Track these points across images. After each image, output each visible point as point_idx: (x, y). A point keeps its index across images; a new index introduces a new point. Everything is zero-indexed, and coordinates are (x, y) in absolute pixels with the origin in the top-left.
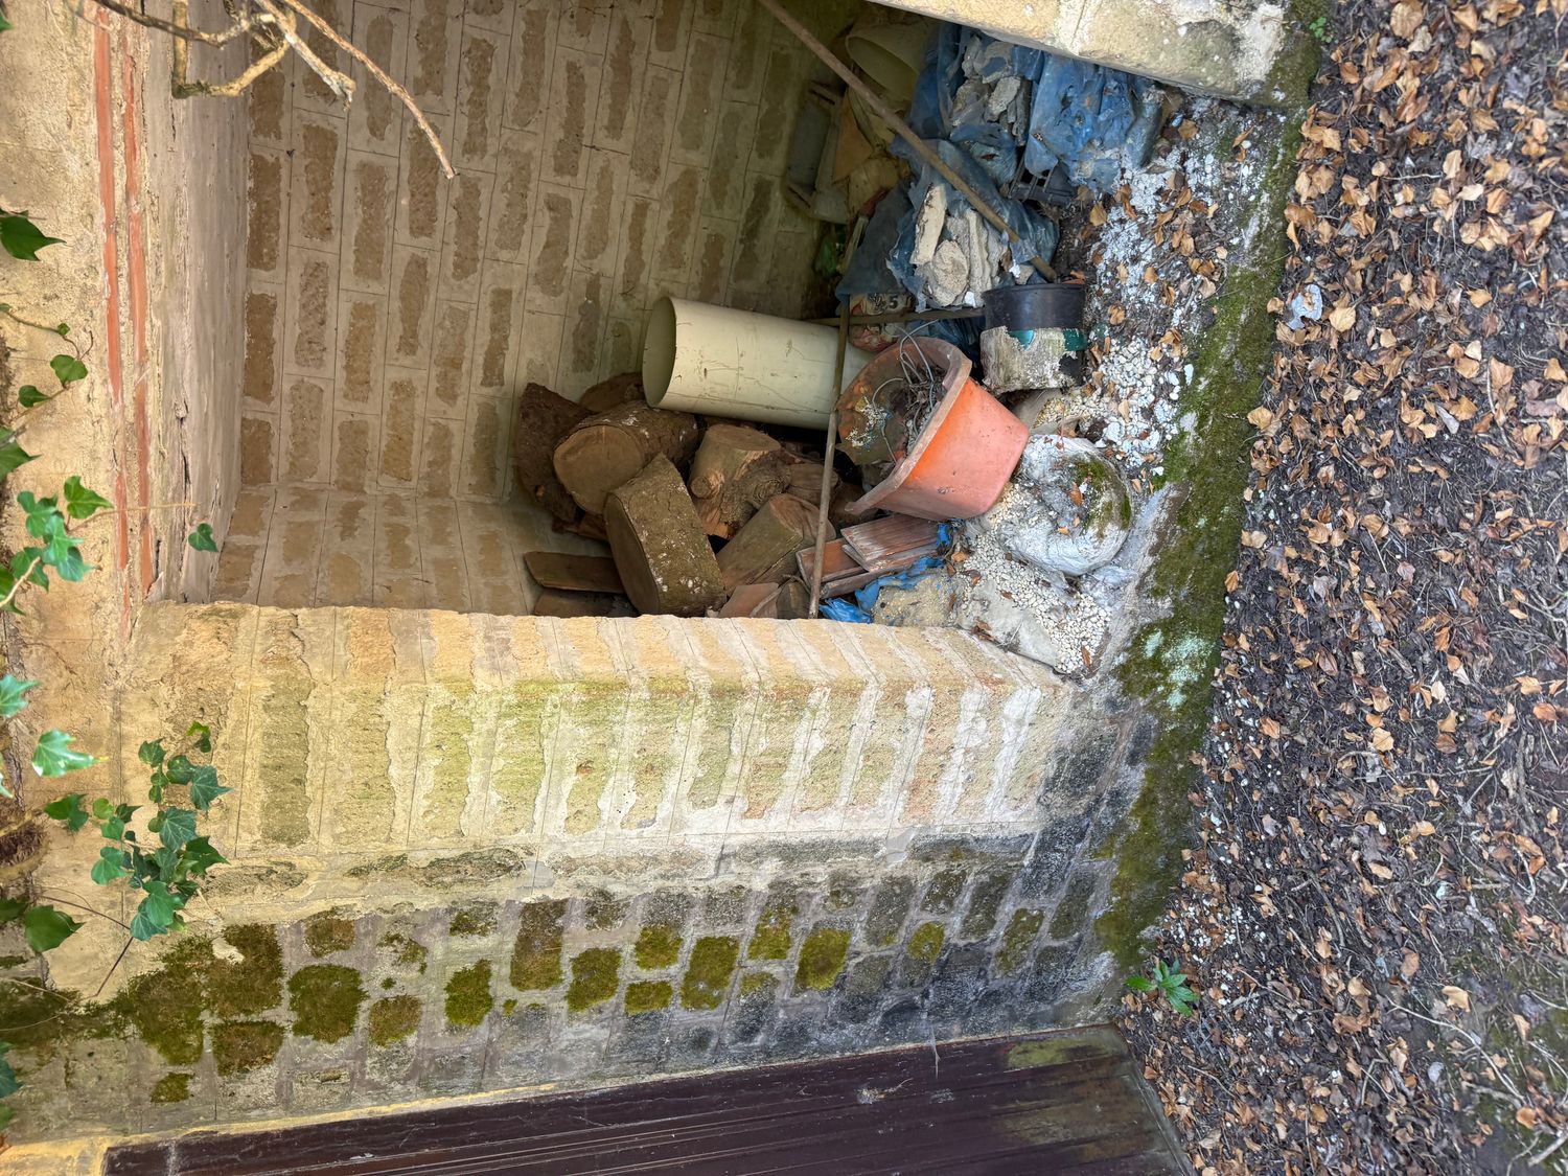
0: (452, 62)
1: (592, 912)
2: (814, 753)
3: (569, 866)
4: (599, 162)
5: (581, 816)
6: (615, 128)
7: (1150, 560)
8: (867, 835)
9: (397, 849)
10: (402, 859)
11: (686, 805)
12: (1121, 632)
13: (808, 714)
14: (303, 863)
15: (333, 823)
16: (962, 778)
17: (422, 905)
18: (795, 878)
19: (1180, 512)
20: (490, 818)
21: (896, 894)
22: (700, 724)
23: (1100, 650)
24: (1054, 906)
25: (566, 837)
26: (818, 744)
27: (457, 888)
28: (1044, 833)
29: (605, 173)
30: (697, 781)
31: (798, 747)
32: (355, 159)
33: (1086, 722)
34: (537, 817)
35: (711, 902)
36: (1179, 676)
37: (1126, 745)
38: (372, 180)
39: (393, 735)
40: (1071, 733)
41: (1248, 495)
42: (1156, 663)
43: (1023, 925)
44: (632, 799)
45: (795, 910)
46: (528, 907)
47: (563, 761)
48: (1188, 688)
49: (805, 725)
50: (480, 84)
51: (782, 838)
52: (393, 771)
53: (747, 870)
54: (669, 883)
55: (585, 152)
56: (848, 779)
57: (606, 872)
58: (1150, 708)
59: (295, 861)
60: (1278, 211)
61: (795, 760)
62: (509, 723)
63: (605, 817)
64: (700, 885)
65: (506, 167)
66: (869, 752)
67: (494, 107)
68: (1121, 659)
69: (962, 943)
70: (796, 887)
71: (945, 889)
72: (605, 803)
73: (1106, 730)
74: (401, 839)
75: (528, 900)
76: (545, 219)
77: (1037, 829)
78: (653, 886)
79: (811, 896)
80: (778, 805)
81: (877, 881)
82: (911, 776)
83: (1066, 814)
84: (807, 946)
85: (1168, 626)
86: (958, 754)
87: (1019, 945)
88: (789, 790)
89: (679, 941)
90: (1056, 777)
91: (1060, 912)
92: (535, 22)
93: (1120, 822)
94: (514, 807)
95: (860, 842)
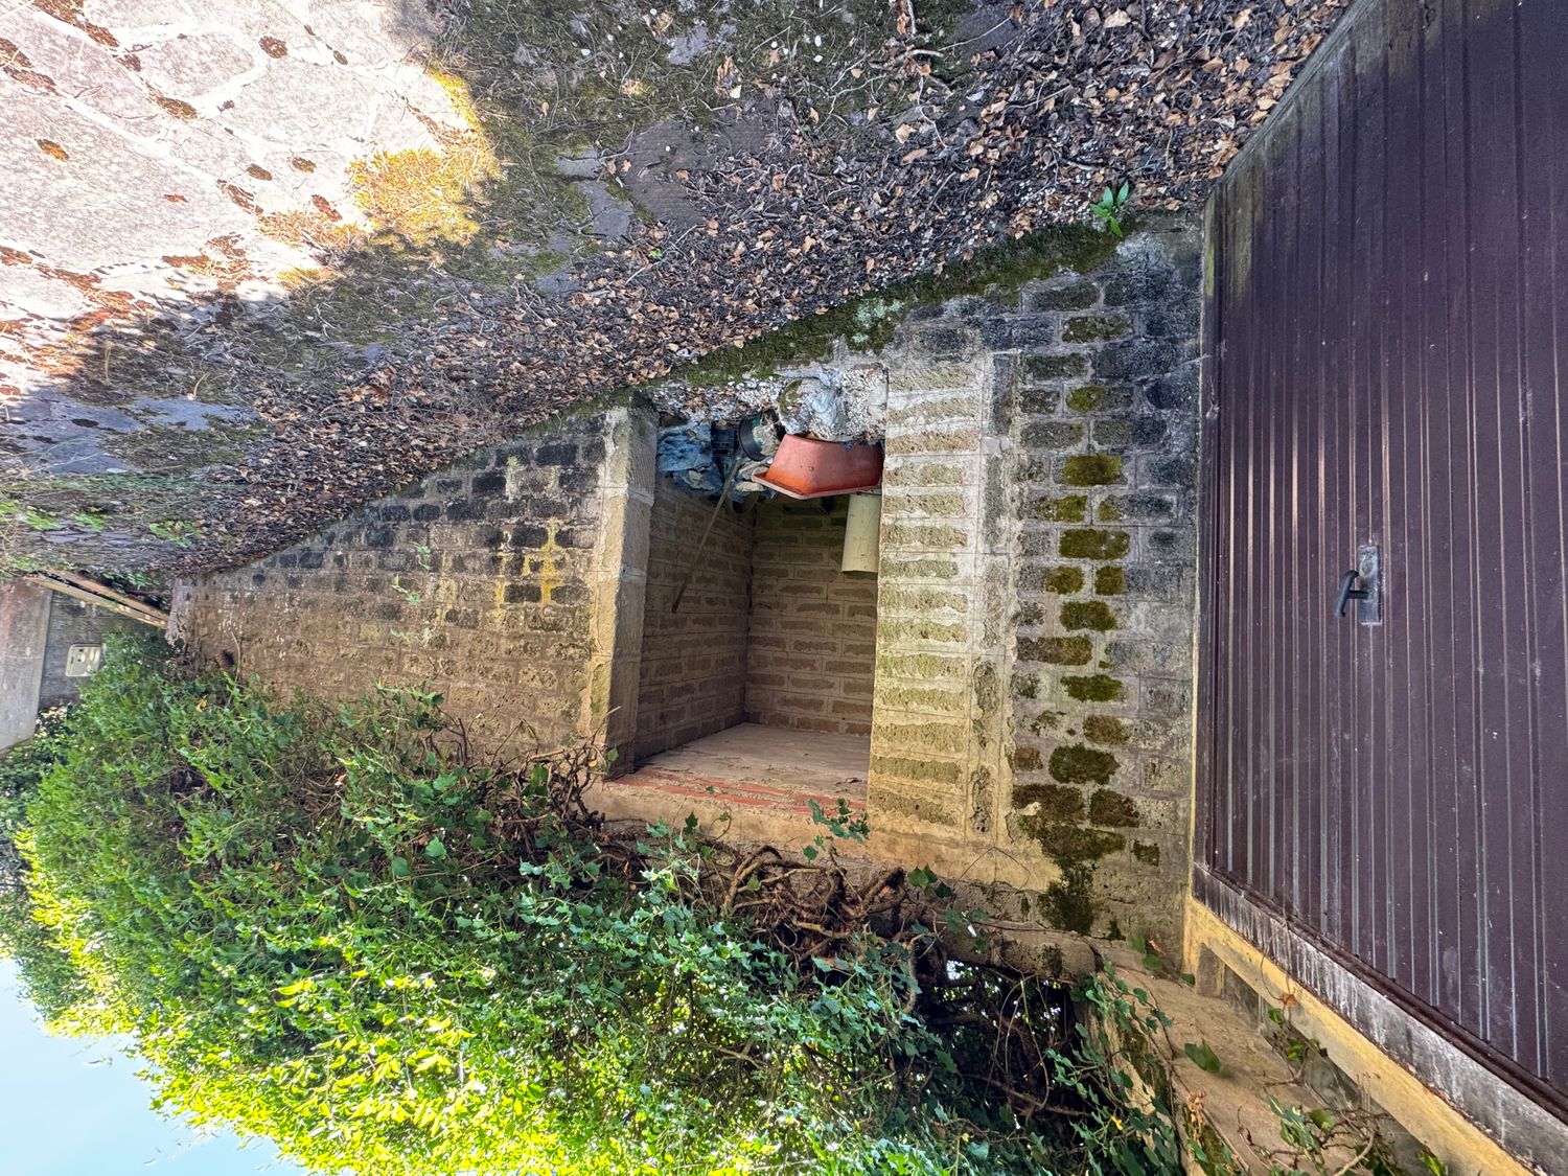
0: (803, 657)
1: (1029, 622)
2: (924, 514)
3: (991, 638)
4: (832, 596)
5: (956, 634)
6: (818, 590)
7: (813, 363)
8: (984, 468)
9: (969, 723)
10: (975, 721)
11: (955, 579)
12: (855, 359)
14: (973, 767)
15: (949, 752)
16: (947, 419)
17: (1009, 713)
18: (1014, 506)
19: (788, 358)
20: (953, 679)
21: (1036, 436)
22: (902, 579)
23: (864, 367)
24: (1062, 314)
25: (969, 641)
26: (919, 513)
27: (999, 695)
28: (994, 349)
30: (939, 575)
31: (919, 523)
32: (844, 695)
33: (911, 356)
34: (954, 656)
35: (1028, 553)
36: (880, 311)
37: (928, 324)
38: (849, 688)
39: (897, 723)
40: (918, 363)
42: (872, 332)
43: (1079, 331)
45: (1043, 499)
46: (1020, 657)
47: (919, 646)
48: (889, 302)
49: (906, 523)
50: (810, 645)
51: (982, 520)
52: (919, 723)
53: (1004, 536)
54: (1011, 581)
55: (829, 602)
56: (943, 489)
57: (998, 617)
58: (902, 320)
59: (971, 771)
61: (928, 523)
62: (894, 671)
63: (957, 622)
64: (1014, 562)
65: (839, 634)
66: (926, 481)
67: (816, 640)
68: (870, 353)
69: (1091, 371)
70: (1022, 503)
71: (1036, 401)
72: (948, 623)
73: (916, 341)
74: (962, 721)
75: (1014, 659)
76: (858, 617)
77: (990, 355)
78: (1012, 590)
79: (1031, 492)
80: (959, 527)
81: (1023, 451)
82: (943, 452)
83: (979, 340)
84: (1076, 484)
85: (850, 334)
86: (930, 428)
87: (1099, 326)
88: (949, 522)
89: (1060, 568)
90: (951, 358)
91: (1068, 308)
92: (785, 625)
93: (988, 299)
94: (947, 668)
95: (989, 471)
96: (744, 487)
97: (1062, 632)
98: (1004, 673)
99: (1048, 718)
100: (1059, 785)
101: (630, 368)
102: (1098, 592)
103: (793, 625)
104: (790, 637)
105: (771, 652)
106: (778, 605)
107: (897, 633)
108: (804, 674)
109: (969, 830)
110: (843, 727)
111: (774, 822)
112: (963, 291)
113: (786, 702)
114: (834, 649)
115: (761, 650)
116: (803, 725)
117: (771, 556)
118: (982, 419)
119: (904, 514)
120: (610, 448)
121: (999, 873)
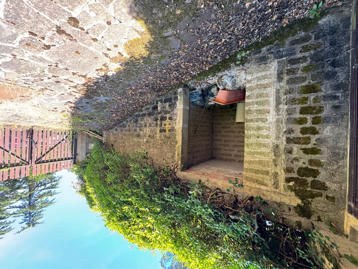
0: (226, 144)
1: (290, 133)
2: (257, 106)
3: (278, 138)
5: (267, 137)
6: (230, 127)
7: (226, 71)
9: (271, 160)
10: (273, 160)
11: (267, 122)
12: (237, 68)
13: (250, 109)
14: (273, 172)
15: (266, 167)
16: (263, 80)
17: (284, 158)
18: (284, 102)
20: (266, 149)
21: (291, 82)
22: (251, 123)
25: (271, 139)
27: (281, 153)
28: (277, 59)
30: (262, 122)
31: (256, 109)
33: (252, 65)
34: (267, 143)
35: (289, 114)
36: (243, 55)
37: (257, 55)
39: (251, 160)
40: (254, 66)
42: (241, 60)
43: (305, 49)
44: (265, 130)
45: (294, 99)
46: (287, 143)
47: (257, 140)
49: (252, 109)
51: (274, 106)
52: (257, 160)
53: (281, 110)
54: (284, 122)
55: (233, 130)
56: (263, 99)
57: (280, 132)
58: (250, 56)
61: (258, 108)
62: (250, 147)
63: (267, 134)
66: (257, 97)
68: (241, 66)
69: (310, 60)
70: (287, 100)
72: (265, 134)
73: (254, 61)
74: (269, 160)
75: (285, 143)
77: (276, 61)
78: (284, 124)
79: (290, 97)
80: (267, 109)
81: (287, 86)
82: (262, 89)
83: (273, 57)
84: (305, 93)
85: (235, 62)
86: (258, 83)
87: (312, 46)
88: (264, 108)
89: (300, 118)
90: (264, 64)
91: (301, 43)
92: (222, 136)
93: (275, 45)
94: (265, 146)
95: (276, 93)
96: (210, 103)
97: (301, 136)
98: (282, 147)
99: (296, 159)
100: (300, 178)
101: (182, 79)
102: (313, 124)
103: (224, 136)
104: (223, 138)
105: (218, 143)
106: (220, 131)
107: (250, 137)
108: (227, 148)
109: (272, 188)
110: (237, 160)
111: (220, 182)
112: (267, 45)
113: (222, 154)
114: (234, 142)
115: (216, 142)
116: (227, 160)
117: (218, 120)
118: (274, 79)
119: (252, 106)
120: (179, 97)
121: (281, 200)
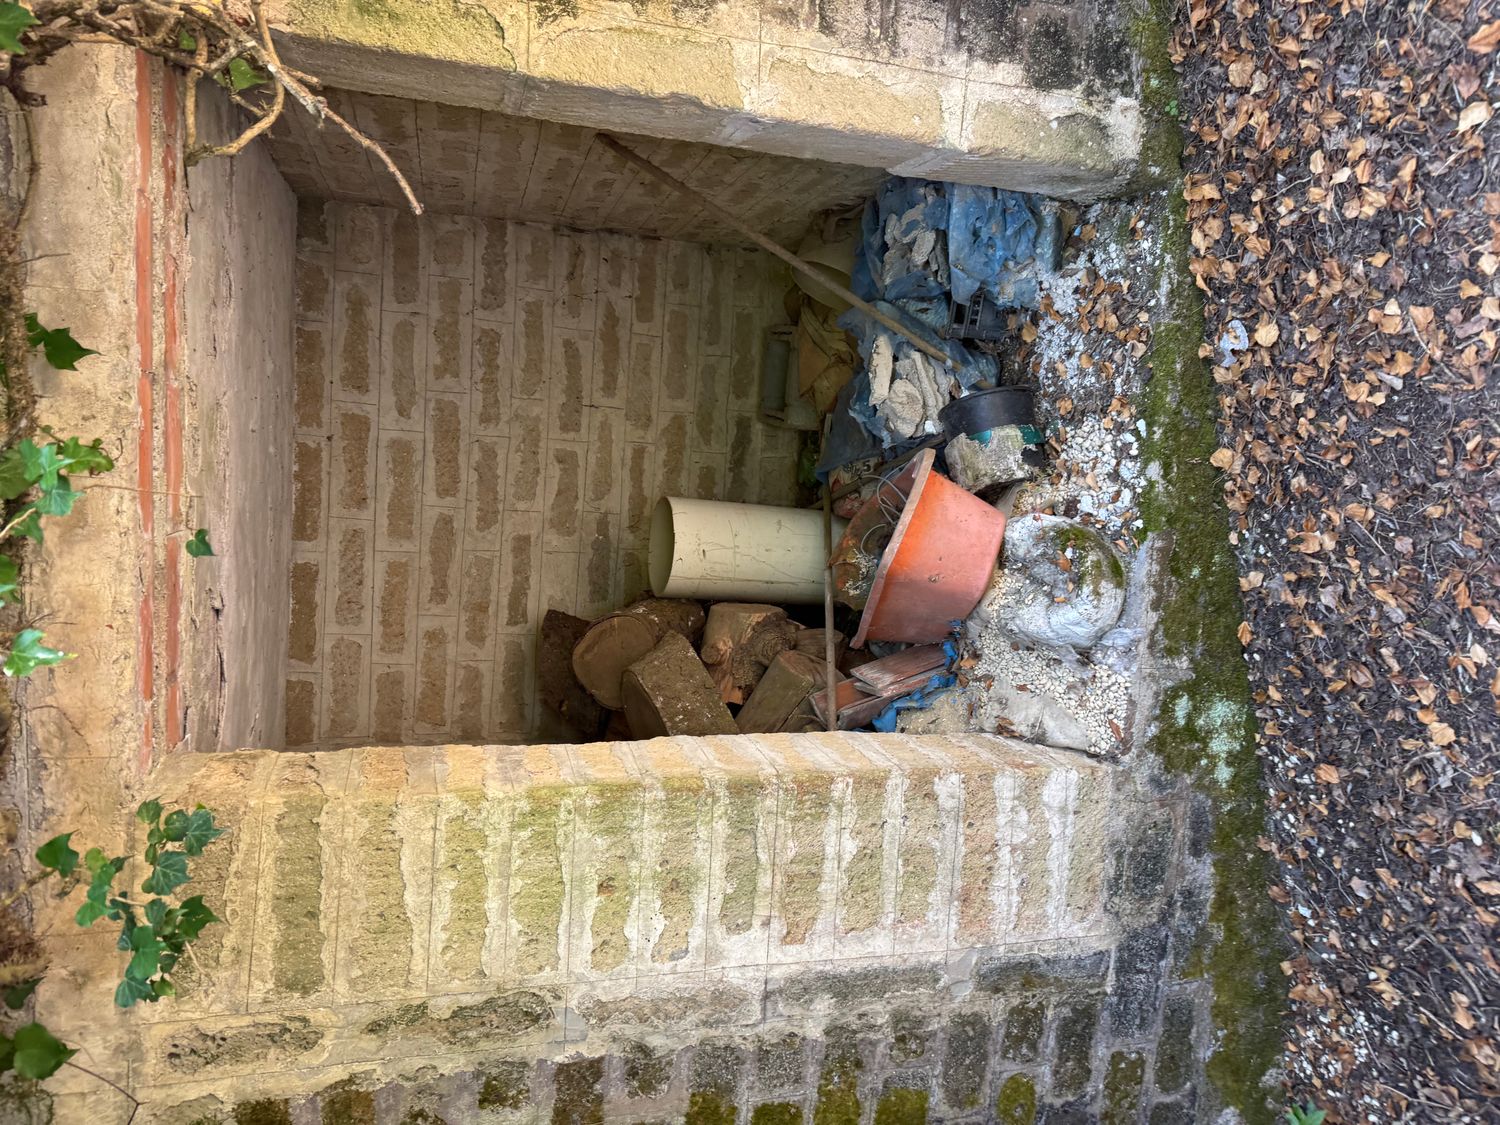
0: (465, 348)
1: (632, 1073)
2: (848, 858)
3: (600, 1013)
4: (599, 416)
5: (610, 948)
6: (609, 388)
7: (1154, 617)
8: (924, 959)
9: (417, 995)
10: (423, 1007)
11: (719, 931)
12: (1146, 701)
13: (834, 811)
14: (318, 1017)
15: (348, 965)
16: (1015, 884)
17: (446, 1069)
18: (851, 1019)
19: (1172, 564)
20: (512, 953)
21: (969, 1037)
22: (721, 827)
23: (1129, 720)
24: (1154, 1046)
25: (594, 975)
26: (850, 847)
27: (483, 1044)
28: (1120, 949)
29: (605, 426)
30: (727, 899)
31: (830, 851)
32: (385, 437)
33: (1134, 807)
34: (562, 951)
35: (763, 1055)
36: (1220, 745)
37: (1183, 832)
38: (401, 452)
39: (407, 855)
40: (1121, 821)
41: (1233, 538)
42: (1191, 732)
43: (1124, 1073)
44: (660, 924)
45: (858, 1064)
46: (562, 1068)
47: (582, 879)
48: (1232, 759)
49: (833, 824)
50: (491, 365)
51: (828, 967)
52: (409, 898)
53: (797, 1011)
54: (712, 1032)
55: (585, 410)
56: (890, 889)
57: (643, 1020)
58: (1198, 786)
59: (309, 1015)
60: (1183, 268)
61: (829, 867)
62: (525, 834)
63: (633, 947)
64: (748, 1033)
65: (518, 430)
66: (908, 854)
67: (504, 381)
68: (1153, 730)
69: (1058, 1103)
70: (855, 1032)
71: (1025, 1026)
72: (631, 931)
73: (1159, 815)
74: (420, 982)
75: (560, 1059)
76: (556, 471)
77: (1110, 945)
78: (695, 1037)
79: (873, 1044)
80: (819, 926)
81: (945, 1021)
82: (959, 884)
83: (1139, 923)
85: (1192, 689)
86: (1005, 854)
87: (1125, 1104)
88: (828, 907)
89: (734, 1110)
90: (1118, 877)
91: (1161, 1053)
93: (1202, 931)
94: (541, 931)
95: (917, 970)
103: (534, 330)
104: (510, 321)
105: (470, 270)
106: (578, 294)
108: (426, 351)
109: (168, 1029)
118: (1009, 939)
119: (849, 820)
